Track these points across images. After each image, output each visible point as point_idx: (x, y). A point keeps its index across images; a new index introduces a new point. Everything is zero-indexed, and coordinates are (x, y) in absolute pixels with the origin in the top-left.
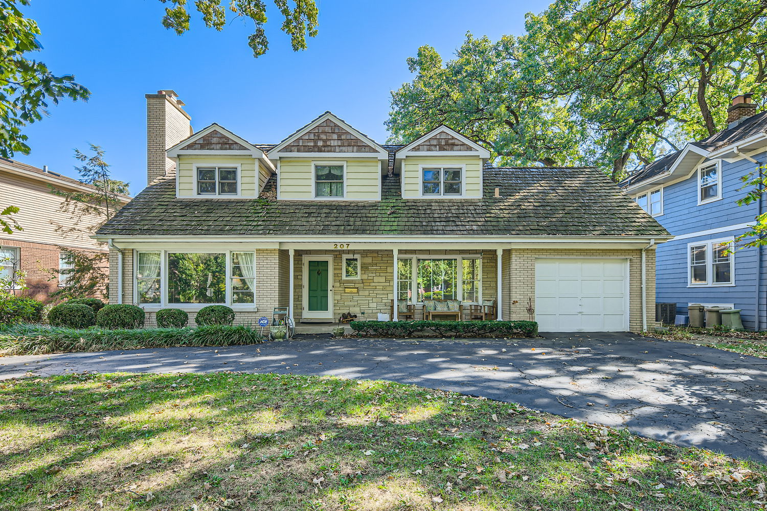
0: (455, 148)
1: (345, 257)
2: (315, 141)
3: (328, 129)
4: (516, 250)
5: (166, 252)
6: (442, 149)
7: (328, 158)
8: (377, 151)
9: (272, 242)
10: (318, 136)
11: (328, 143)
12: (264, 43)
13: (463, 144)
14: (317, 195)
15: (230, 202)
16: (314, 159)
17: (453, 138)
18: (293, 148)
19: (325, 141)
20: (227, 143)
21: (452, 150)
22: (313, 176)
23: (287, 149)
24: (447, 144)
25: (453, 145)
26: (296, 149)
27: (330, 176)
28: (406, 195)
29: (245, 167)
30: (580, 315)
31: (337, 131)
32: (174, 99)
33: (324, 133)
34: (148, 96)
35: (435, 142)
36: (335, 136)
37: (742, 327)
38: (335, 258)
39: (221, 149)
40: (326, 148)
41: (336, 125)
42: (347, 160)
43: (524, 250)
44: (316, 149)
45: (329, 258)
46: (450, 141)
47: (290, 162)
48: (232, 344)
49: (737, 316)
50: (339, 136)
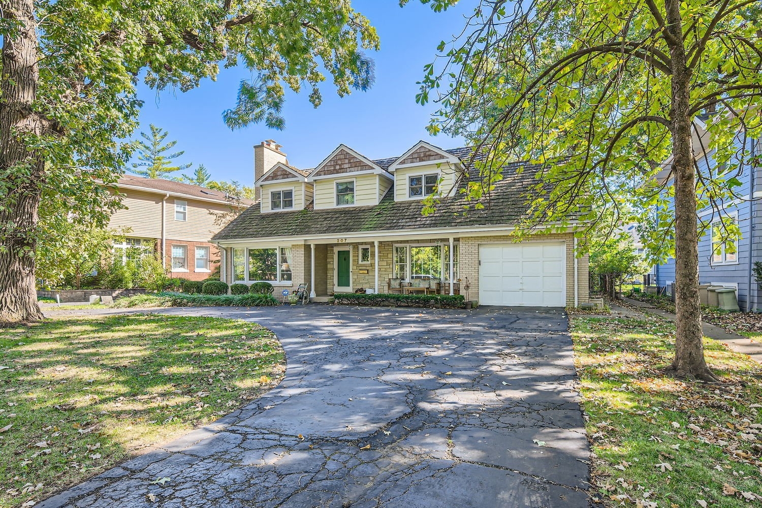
0: (431, 158)
1: (361, 247)
2: (334, 166)
3: (342, 157)
4: (462, 238)
5: (247, 248)
6: (421, 160)
7: (344, 177)
8: (373, 168)
9: (300, 240)
10: (336, 162)
11: (343, 167)
12: (319, 98)
13: (438, 154)
14: (338, 203)
15: (287, 213)
16: (335, 179)
17: (430, 150)
18: (321, 173)
19: (340, 165)
20: (286, 175)
21: (429, 160)
22: (335, 191)
23: (318, 174)
24: (425, 156)
25: (430, 156)
26: (323, 173)
27: (346, 189)
28: (397, 199)
29: (297, 189)
30: (521, 291)
31: (348, 157)
32: (273, 146)
33: (340, 159)
34: (255, 147)
35: (416, 156)
36: (347, 161)
37: (737, 308)
38: (354, 248)
39: (283, 178)
40: (342, 170)
41: (347, 153)
42: (356, 177)
43: (469, 238)
44: (335, 172)
45: (351, 249)
46: (428, 153)
47: (321, 182)
48: (257, 305)
49: (730, 296)
50: (349, 160)
